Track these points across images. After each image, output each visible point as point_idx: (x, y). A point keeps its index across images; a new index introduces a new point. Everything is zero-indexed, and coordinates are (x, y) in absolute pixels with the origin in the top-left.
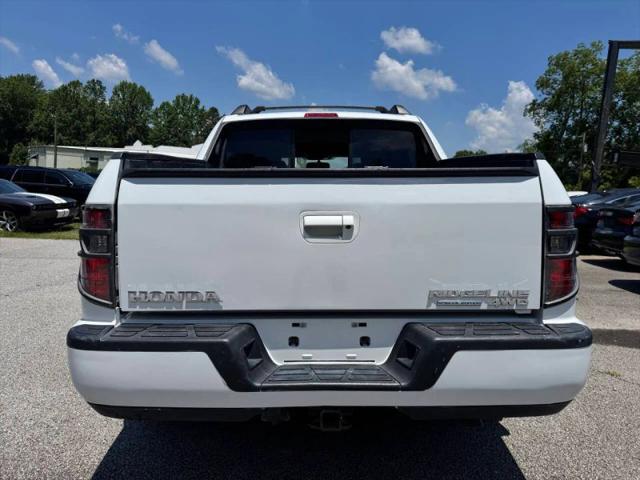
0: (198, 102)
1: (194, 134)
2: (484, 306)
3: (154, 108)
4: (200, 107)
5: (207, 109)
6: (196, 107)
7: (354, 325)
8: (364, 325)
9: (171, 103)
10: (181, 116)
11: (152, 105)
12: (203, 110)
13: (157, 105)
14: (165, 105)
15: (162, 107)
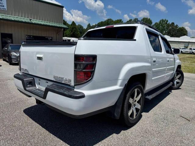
0: (167, 21)
1: (164, 32)
2: (63, 82)
3: (152, 25)
4: (168, 23)
5: (170, 23)
6: (167, 23)
7: (46, 82)
8: (48, 82)
9: (158, 23)
10: (161, 26)
11: (152, 24)
12: (169, 24)
13: (153, 24)
14: (156, 23)
15: (155, 24)
